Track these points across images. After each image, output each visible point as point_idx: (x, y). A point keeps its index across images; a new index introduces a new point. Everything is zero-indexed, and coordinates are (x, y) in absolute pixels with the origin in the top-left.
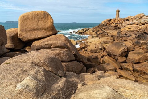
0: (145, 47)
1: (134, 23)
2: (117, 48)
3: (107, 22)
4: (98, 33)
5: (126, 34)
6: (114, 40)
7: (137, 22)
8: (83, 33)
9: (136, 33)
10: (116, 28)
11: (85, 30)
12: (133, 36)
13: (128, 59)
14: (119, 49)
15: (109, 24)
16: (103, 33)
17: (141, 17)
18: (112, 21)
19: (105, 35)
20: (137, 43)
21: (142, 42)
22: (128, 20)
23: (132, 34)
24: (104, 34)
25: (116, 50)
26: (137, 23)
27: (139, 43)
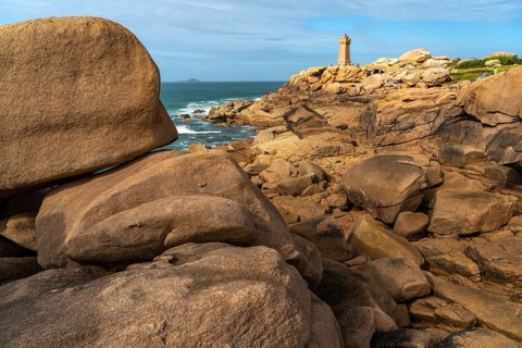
0: (480, 167)
1: (401, 81)
2: (389, 178)
3: (310, 79)
4: (294, 118)
5: (395, 122)
6: (355, 144)
7: (409, 77)
8: (232, 117)
9: (433, 116)
10: (343, 98)
11: (236, 108)
12: (423, 128)
13: (437, 220)
14: (398, 181)
15: (317, 85)
16: (310, 118)
17: (421, 62)
18: (327, 74)
19: (320, 124)
20: (451, 157)
21: (468, 149)
22: (376, 71)
23: (419, 119)
24: (315, 124)
25: (387, 186)
26: (412, 80)
27: (458, 154)
